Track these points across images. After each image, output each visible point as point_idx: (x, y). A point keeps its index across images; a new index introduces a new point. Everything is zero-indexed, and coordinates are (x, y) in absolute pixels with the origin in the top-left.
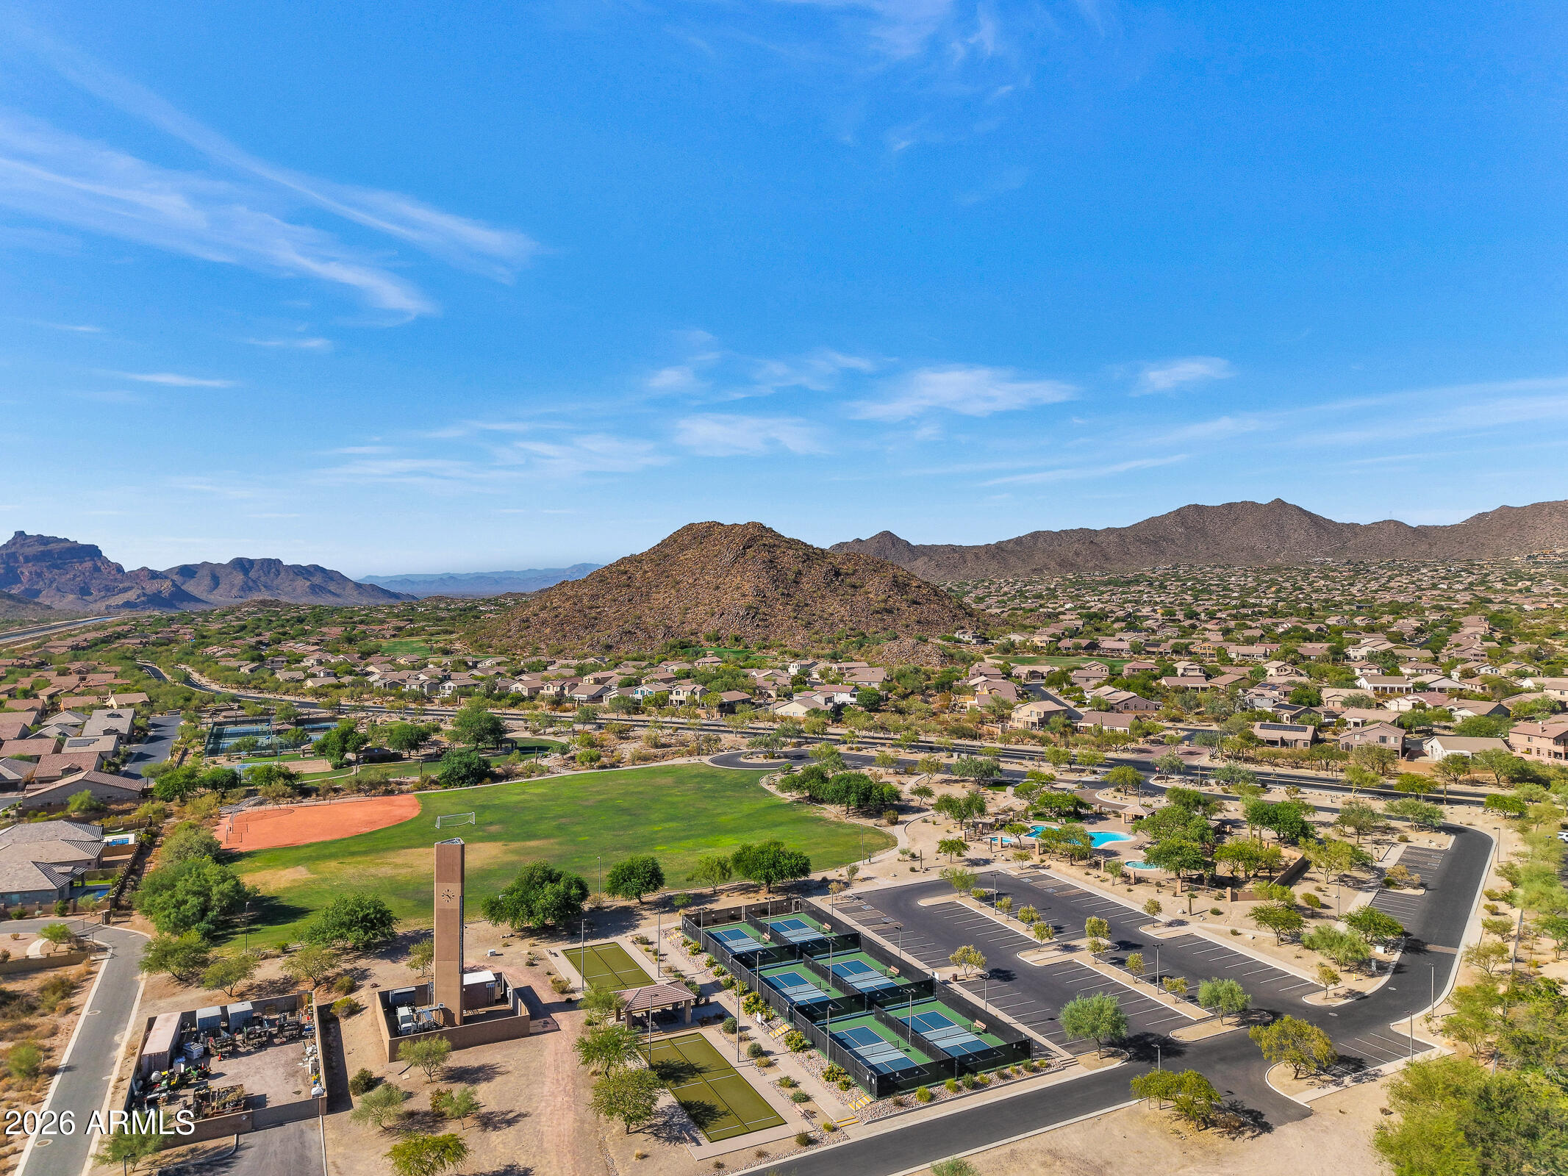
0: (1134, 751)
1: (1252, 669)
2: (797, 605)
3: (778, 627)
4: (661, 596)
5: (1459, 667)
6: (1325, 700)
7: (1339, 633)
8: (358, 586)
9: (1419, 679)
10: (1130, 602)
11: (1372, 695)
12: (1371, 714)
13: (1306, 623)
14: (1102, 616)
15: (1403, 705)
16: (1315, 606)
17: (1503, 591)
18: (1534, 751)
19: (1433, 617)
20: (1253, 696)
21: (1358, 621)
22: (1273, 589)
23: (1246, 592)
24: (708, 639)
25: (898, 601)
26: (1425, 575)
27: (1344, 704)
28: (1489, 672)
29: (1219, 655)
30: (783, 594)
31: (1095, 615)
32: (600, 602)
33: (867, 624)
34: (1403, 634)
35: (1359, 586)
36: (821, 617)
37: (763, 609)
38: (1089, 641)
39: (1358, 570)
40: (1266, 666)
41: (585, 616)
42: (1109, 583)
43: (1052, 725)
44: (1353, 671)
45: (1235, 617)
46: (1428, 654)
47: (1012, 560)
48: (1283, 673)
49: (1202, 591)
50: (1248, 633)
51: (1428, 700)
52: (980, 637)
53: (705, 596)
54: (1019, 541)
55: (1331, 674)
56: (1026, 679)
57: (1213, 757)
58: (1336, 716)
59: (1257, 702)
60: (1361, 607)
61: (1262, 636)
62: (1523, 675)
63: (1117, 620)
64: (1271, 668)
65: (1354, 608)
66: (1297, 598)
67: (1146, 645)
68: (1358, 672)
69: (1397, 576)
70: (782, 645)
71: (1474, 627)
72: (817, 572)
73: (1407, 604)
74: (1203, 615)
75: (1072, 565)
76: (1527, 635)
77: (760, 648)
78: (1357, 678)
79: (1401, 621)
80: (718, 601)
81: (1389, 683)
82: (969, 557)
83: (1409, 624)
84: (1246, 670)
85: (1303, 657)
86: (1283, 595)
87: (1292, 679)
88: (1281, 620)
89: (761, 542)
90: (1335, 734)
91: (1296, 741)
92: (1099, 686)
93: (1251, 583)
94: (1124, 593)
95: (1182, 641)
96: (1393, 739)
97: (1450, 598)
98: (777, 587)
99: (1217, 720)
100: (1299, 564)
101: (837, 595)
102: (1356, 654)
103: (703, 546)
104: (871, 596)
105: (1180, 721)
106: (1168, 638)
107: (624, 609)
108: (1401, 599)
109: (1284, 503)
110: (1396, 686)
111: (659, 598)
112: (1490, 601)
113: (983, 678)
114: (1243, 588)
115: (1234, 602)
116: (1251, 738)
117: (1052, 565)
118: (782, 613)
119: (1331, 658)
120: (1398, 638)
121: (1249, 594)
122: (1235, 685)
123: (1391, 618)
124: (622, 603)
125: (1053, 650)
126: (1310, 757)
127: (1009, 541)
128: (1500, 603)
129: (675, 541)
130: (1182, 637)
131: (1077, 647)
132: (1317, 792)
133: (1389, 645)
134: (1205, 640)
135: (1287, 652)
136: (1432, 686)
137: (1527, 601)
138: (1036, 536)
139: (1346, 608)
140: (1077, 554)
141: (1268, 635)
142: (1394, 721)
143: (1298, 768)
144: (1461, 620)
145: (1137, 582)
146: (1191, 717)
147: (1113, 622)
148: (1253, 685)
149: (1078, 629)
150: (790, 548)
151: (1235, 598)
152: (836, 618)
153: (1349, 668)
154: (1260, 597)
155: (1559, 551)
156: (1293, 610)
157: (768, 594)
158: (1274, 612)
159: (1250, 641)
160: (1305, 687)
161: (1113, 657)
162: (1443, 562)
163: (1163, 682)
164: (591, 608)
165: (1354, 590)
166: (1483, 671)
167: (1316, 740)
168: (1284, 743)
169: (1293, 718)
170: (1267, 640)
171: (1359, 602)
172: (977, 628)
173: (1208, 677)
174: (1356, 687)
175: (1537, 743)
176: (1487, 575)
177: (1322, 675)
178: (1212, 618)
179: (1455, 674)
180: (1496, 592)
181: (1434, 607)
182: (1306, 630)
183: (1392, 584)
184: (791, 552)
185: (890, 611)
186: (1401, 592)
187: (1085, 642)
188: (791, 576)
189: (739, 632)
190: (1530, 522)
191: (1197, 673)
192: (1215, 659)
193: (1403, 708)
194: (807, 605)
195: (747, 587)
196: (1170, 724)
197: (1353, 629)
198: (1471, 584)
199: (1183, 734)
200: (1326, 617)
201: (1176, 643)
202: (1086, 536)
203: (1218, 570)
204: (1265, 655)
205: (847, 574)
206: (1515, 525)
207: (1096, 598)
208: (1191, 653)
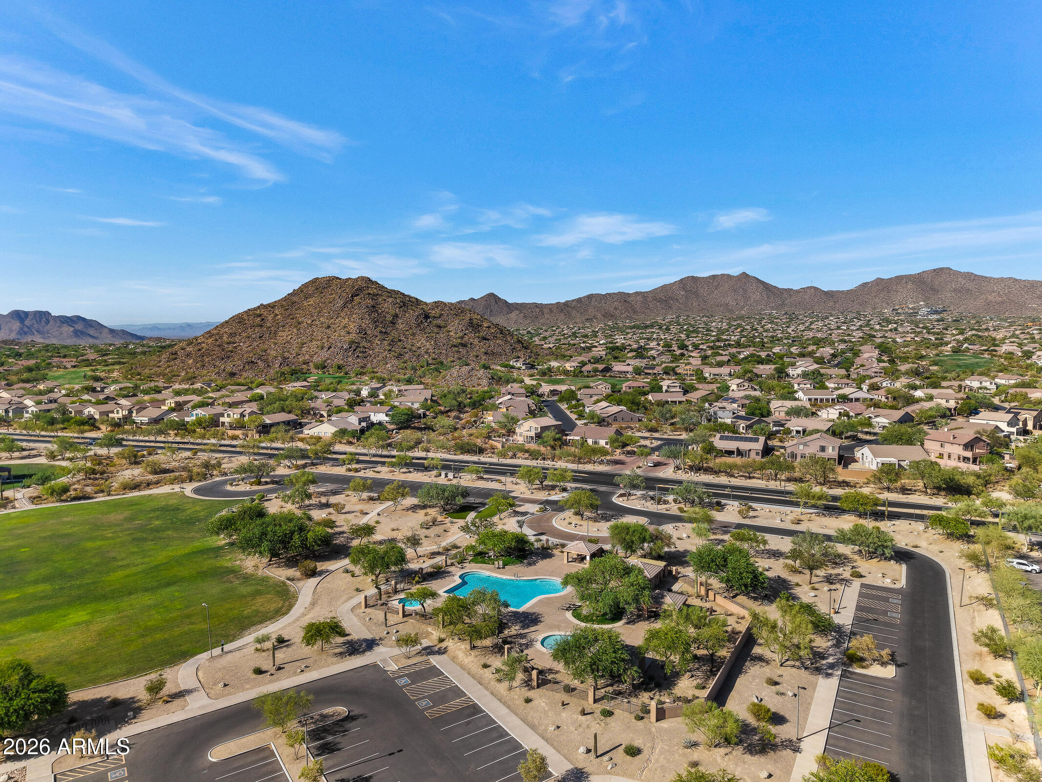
0: (609, 462)
1: (719, 385)
2: (392, 341)
3: (375, 358)
4: (285, 334)
5: (867, 381)
6: (773, 410)
7: (781, 358)
8: (112, 331)
9: (840, 392)
10: (644, 339)
11: (808, 406)
12: (810, 424)
13: (760, 351)
14: (623, 348)
15: (831, 414)
16: (765, 340)
17: (880, 330)
18: (946, 456)
19: (842, 346)
20: (717, 408)
21: (793, 350)
22: (739, 330)
23: (721, 332)
24: (317, 367)
25: (471, 337)
26: (832, 321)
27: (788, 413)
28: (889, 385)
29: (697, 374)
30: (381, 332)
31: (617, 348)
32: (238, 338)
33: (447, 355)
34: (824, 358)
35: (793, 328)
36: (410, 350)
37: (364, 344)
38: (604, 366)
39: (792, 318)
40: (729, 383)
41: (223, 350)
42: (634, 327)
43: (545, 439)
44: (793, 386)
45: (712, 348)
46: (843, 372)
47: (574, 313)
48: (742, 388)
49: (692, 332)
50: (719, 358)
51: (850, 409)
52: (529, 364)
53: (318, 333)
54: (579, 300)
55: (777, 389)
56: (548, 396)
57: (678, 468)
58: (783, 425)
59: (720, 413)
60: (795, 341)
61: (729, 360)
62: (915, 388)
63: (632, 351)
64: (733, 384)
65: (790, 341)
66: (754, 335)
67: (645, 368)
68: (796, 387)
69: (815, 321)
70: (373, 372)
71: (869, 354)
72: (411, 315)
73: (823, 339)
74: (690, 346)
75: (612, 316)
76: (904, 358)
77: (357, 374)
78: (796, 392)
79: (822, 349)
80: (328, 338)
81: (819, 395)
82: (546, 311)
83: (827, 351)
84: (714, 387)
85: (757, 376)
86: (745, 333)
87: (747, 393)
88: (743, 350)
89: (367, 292)
90: (781, 442)
91: (750, 450)
92: (598, 401)
93: (725, 326)
94: (642, 333)
95: (671, 365)
96: (831, 448)
97: (849, 335)
98: (377, 326)
99: (686, 429)
100: (756, 314)
101: (425, 333)
102: (795, 373)
103: (322, 295)
104: (451, 334)
105: (656, 431)
106: (663, 362)
107: (255, 344)
108: (819, 335)
109: (747, 275)
110: (825, 397)
111: (284, 335)
112: (874, 336)
113: (509, 397)
114: (719, 330)
115: (713, 338)
116: (710, 449)
117: (599, 315)
118: (379, 346)
119: (776, 376)
120: (820, 361)
121: (723, 333)
122: (704, 399)
123: (814, 348)
124: (254, 340)
125: (578, 373)
126: (762, 467)
127: (573, 300)
128: (881, 337)
129: (302, 291)
130: (672, 362)
131: (596, 370)
132: (767, 507)
133: (816, 366)
134: (689, 364)
135: (746, 372)
136: (850, 396)
137: (897, 336)
138: (590, 297)
139: (785, 341)
140: (616, 309)
141: (733, 360)
142: (828, 430)
143: (750, 478)
144: (860, 348)
145: (652, 326)
146: (667, 428)
147: (628, 352)
148: (718, 398)
149: (601, 357)
150: (391, 297)
151: (714, 336)
152: (423, 351)
153: (789, 384)
154: (730, 335)
155: (911, 306)
156: (751, 343)
157: (369, 332)
158: (738, 344)
159: (720, 364)
160: (757, 400)
161: (620, 377)
162: (842, 313)
163: (650, 397)
164: (229, 343)
165: (790, 330)
166: (884, 384)
167: (767, 451)
168: (740, 453)
169: (748, 427)
170: (732, 363)
171: (793, 337)
172: (530, 357)
173: (686, 392)
174: (796, 399)
175: (948, 448)
176: (869, 321)
177: (770, 389)
178: (696, 349)
179: (865, 387)
180: (876, 331)
181: (840, 341)
182: (759, 356)
183: (812, 326)
184: (390, 300)
185: (464, 345)
186: (819, 331)
187: (601, 367)
188: (389, 318)
189: (341, 362)
190: (894, 288)
191: (678, 389)
192: (694, 378)
193: (831, 417)
194: (400, 341)
195: (352, 327)
196: (647, 434)
197: (790, 355)
198: (861, 326)
199: (656, 443)
200: (772, 348)
201: (666, 367)
202: (623, 298)
203: (705, 319)
204: (730, 375)
205: (435, 317)
206: (886, 289)
207: (622, 337)
208: (676, 374)
